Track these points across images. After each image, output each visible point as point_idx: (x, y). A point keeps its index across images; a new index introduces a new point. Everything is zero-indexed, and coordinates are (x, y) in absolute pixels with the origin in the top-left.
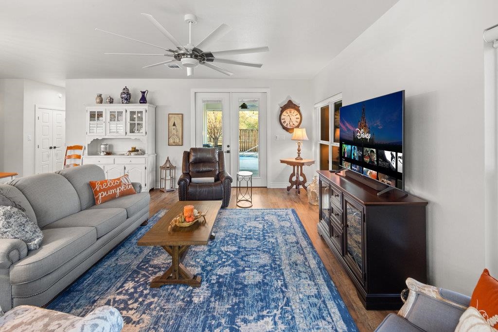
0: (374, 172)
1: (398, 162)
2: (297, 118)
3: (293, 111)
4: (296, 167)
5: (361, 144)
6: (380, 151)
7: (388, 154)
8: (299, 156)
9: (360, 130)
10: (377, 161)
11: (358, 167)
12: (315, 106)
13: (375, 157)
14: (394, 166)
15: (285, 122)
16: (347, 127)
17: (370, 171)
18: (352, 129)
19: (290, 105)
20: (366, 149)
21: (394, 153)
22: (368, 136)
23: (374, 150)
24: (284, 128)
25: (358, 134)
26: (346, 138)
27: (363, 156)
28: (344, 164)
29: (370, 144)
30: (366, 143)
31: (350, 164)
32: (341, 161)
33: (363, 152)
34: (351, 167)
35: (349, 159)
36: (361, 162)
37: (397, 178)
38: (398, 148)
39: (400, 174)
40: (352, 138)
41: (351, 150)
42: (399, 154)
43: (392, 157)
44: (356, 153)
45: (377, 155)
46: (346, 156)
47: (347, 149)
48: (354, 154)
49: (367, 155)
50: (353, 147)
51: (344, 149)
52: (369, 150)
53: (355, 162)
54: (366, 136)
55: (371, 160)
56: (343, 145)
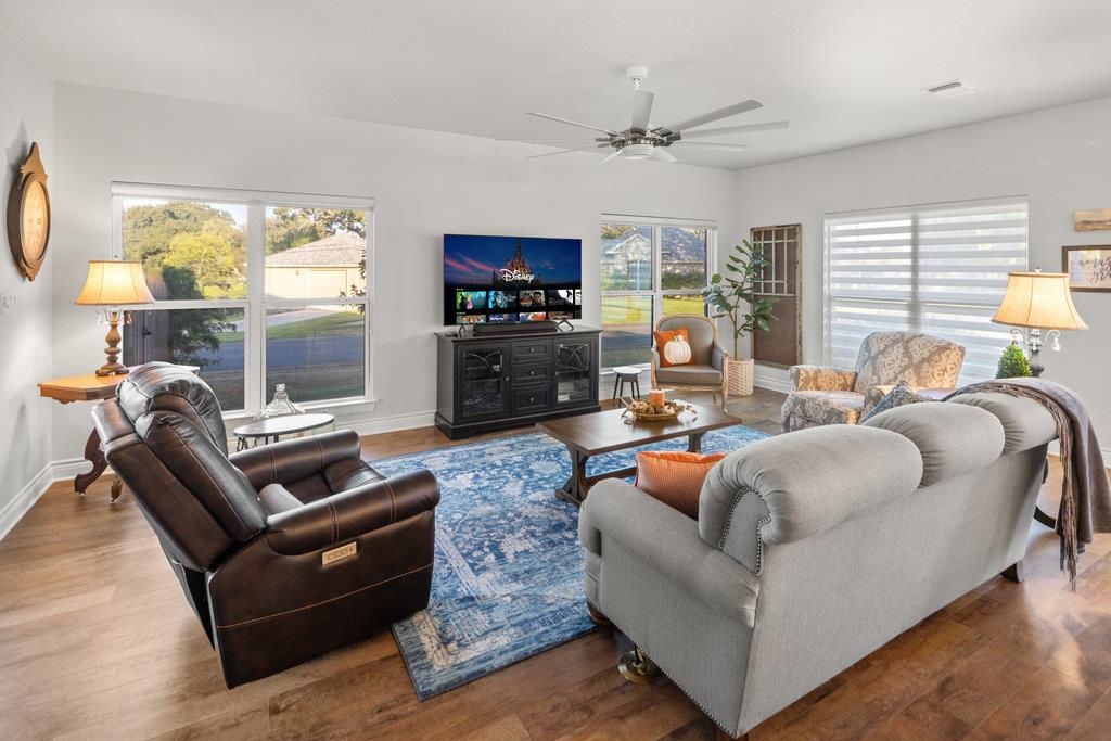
0: (541, 313)
7: (563, 293)
8: (113, 360)
9: (513, 271)
10: (547, 301)
12: (114, 191)
13: (543, 298)
14: (572, 301)
17: (532, 314)
18: (491, 270)
20: (522, 292)
21: (571, 291)
22: (529, 277)
23: (542, 291)
25: (506, 275)
26: (469, 282)
27: (518, 300)
28: (465, 320)
29: (534, 286)
30: (524, 285)
31: (484, 316)
32: (450, 319)
33: (518, 296)
34: (488, 319)
35: (482, 310)
36: (515, 308)
37: (574, 311)
38: (576, 285)
39: (579, 307)
40: (490, 281)
41: (488, 297)
42: (577, 291)
43: (569, 294)
44: (501, 299)
45: (546, 294)
46: (470, 307)
47: (473, 298)
48: (494, 302)
49: (527, 297)
50: (492, 293)
51: (463, 298)
52: (531, 293)
53: (497, 310)
54: (525, 277)
55: (535, 302)
56: (458, 294)
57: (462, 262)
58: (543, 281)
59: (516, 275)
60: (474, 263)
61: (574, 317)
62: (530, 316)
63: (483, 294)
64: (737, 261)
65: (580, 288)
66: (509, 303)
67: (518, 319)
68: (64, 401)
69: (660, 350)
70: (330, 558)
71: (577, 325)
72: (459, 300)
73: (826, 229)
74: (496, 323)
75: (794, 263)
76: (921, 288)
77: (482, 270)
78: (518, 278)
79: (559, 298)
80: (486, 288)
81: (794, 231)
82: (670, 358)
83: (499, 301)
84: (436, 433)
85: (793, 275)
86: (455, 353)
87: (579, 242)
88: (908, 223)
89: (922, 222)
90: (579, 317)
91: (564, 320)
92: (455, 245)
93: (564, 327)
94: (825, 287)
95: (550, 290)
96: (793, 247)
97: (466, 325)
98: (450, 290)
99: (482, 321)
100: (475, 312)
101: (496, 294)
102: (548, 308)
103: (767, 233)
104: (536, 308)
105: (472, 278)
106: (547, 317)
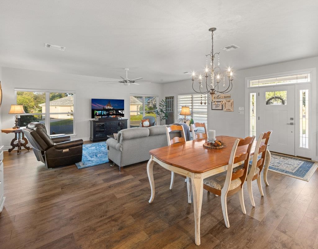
0: (114, 116)
1: (123, 112)
4: (18, 134)
5: (108, 110)
8: (16, 125)
10: (116, 113)
12: (15, 90)
13: (115, 112)
25: (106, 107)
27: (109, 113)
28: (96, 117)
29: (113, 110)
30: (110, 110)
32: (93, 117)
33: (109, 112)
34: (102, 117)
36: (108, 115)
37: (123, 115)
38: (123, 110)
39: (124, 114)
40: (102, 109)
41: (102, 112)
43: (121, 111)
44: (105, 113)
45: (116, 112)
46: (98, 114)
47: (98, 112)
49: (111, 112)
50: (103, 111)
53: (104, 115)
54: (111, 108)
56: (95, 112)
57: (96, 105)
58: (115, 109)
59: (109, 107)
60: (99, 105)
62: (112, 116)
63: (101, 112)
64: (161, 104)
66: (107, 114)
67: (109, 117)
68: (7, 133)
69: (142, 124)
70: (64, 151)
71: (123, 118)
72: (95, 113)
73: (178, 97)
74: (104, 118)
75: (173, 105)
76: (193, 110)
77: (101, 106)
78: (109, 108)
79: (119, 112)
80: (102, 110)
81: (173, 98)
82: (144, 125)
84: (90, 142)
85: (172, 107)
86: (94, 124)
87: (124, 100)
88: (191, 97)
89: (193, 96)
91: (120, 117)
92: (94, 101)
93: (120, 119)
94: (178, 110)
95: (117, 111)
96: (173, 101)
97: (97, 119)
98: (93, 111)
99: (100, 117)
100: (99, 115)
102: (116, 115)
103: (168, 98)
104: (113, 114)
105: (98, 108)
106: (116, 117)
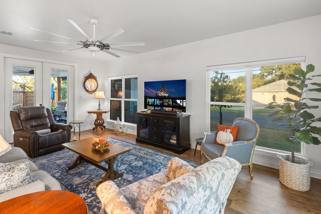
0: (170, 108)
1: (184, 103)
2: (95, 85)
3: (93, 80)
5: (162, 98)
6: (174, 100)
7: (178, 101)
8: (99, 108)
9: (161, 92)
10: (172, 104)
11: (159, 107)
12: (108, 79)
13: (171, 103)
14: (182, 105)
15: (87, 87)
16: (150, 91)
17: (167, 108)
18: (155, 92)
19: (90, 76)
20: (164, 100)
21: (182, 101)
22: (167, 95)
23: (171, 100)
24: (87, 91)
25: (160, 94)
26: (150, 96)
27: (163, 103)
28: (149, 108)
29: (168, 98)
30: (165, 98)
31: (153, 107)
32: (145, 106)
33: (163, 101)
34: (155, 108)
35: (153, 105)
36: (162, 105)
37: (183, 109)
38: (184, 98)
39: (185, 108)
40: (155, 96)
41: (155, 101)
42: (184, 101)
43: (181, 102)
44: (158, 102)
46: (150, 104)
47: (151, 101)
48: (156, 103)
49: (166, 102)
50: (156, 100)
51: (149, 101)
52: (167, 100)
53: (157, 106)
54: (165, 95)
55: (168, 104)
56: (147, 99)
57: (148, 90)
58: (172, 96)
59: (162, 94)
60: (151, 90)
61: (183, 112)
62: (167, 109)
63: (153, 100)
65: (185, 99)
66: (160, 103)
67: (163, 109)
72: (148, 102)
74: (157, 110)
77: (153, 92)
78: (163, 95)
79: (177, 103)
80: (154, 98)
83: (158, 103)
87: (185, 81)
90: (185, 111)
91: (180, 112)
92: (147, 85)
93: (180, 115)
95: (174, 99)
98: (146, 98)
99: (153, 109)
101: (157, 100)
102: (173, 107)
104: (169, 106)
106: (173, 110)
